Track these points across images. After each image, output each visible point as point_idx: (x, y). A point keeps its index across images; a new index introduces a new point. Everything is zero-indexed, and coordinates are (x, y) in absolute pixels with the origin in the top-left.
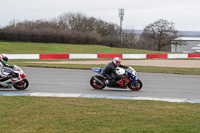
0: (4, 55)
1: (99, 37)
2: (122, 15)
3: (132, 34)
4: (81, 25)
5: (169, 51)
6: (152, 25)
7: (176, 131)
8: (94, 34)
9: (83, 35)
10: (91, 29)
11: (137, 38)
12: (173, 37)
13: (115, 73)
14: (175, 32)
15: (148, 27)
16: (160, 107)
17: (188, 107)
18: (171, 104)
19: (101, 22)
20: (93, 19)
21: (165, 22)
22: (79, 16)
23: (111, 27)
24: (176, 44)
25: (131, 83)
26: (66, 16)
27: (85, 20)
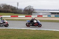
0: (1, 17)
1: (11, 11)
2: (18, 4)
3: (21, 10)
4: (6, 7)
5: (32, 15)
6: (27, 7)
7: (34, 38)
8: (10, 10)
9: (6, 10)
10: (9, 8)
11: (23, 11)
12: (33, 11)
13: (33, 22)
14: (34, 9)
15: (26, 8)
16: (29, 31)
17: (37, 31)
18: (32, 30)
19: (12, 6)
20: (9, 6)
21: (31, 6)
22: (5, 4)
23: (15, 8)
24: (34, 13)
25: (38, 25)
26: (1, 4)
27: (7, 6)
